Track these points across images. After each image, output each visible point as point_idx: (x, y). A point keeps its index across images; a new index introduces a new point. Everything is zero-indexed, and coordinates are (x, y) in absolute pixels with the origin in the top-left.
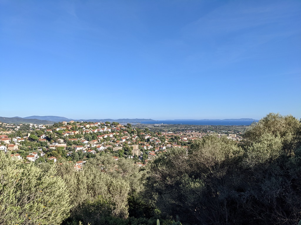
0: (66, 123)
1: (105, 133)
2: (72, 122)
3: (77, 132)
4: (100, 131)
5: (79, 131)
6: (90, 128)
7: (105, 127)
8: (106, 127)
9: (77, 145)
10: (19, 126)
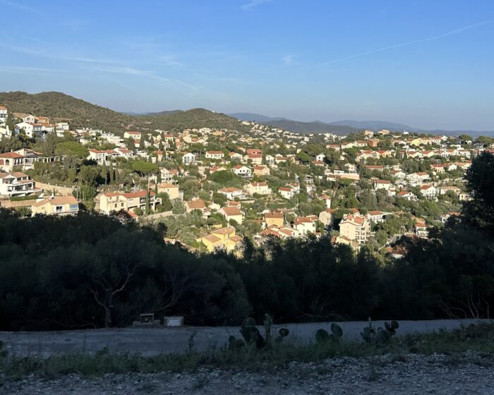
0: (372, 133)
1: (453, 159)
2: (385, 132)
3: (388, 153)
4: (443, 153)
5: (393, 151)
6: (421, 147)
7: (457, 146)
8: (460, 146)
9: (381, 178)
10: (308, 136)
